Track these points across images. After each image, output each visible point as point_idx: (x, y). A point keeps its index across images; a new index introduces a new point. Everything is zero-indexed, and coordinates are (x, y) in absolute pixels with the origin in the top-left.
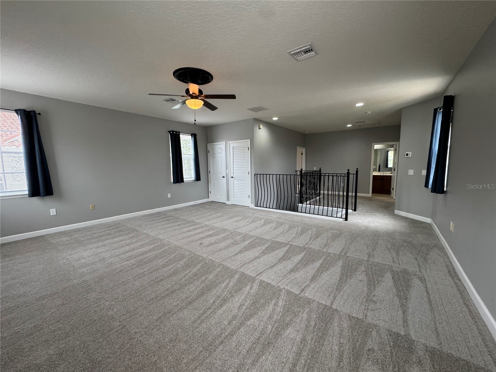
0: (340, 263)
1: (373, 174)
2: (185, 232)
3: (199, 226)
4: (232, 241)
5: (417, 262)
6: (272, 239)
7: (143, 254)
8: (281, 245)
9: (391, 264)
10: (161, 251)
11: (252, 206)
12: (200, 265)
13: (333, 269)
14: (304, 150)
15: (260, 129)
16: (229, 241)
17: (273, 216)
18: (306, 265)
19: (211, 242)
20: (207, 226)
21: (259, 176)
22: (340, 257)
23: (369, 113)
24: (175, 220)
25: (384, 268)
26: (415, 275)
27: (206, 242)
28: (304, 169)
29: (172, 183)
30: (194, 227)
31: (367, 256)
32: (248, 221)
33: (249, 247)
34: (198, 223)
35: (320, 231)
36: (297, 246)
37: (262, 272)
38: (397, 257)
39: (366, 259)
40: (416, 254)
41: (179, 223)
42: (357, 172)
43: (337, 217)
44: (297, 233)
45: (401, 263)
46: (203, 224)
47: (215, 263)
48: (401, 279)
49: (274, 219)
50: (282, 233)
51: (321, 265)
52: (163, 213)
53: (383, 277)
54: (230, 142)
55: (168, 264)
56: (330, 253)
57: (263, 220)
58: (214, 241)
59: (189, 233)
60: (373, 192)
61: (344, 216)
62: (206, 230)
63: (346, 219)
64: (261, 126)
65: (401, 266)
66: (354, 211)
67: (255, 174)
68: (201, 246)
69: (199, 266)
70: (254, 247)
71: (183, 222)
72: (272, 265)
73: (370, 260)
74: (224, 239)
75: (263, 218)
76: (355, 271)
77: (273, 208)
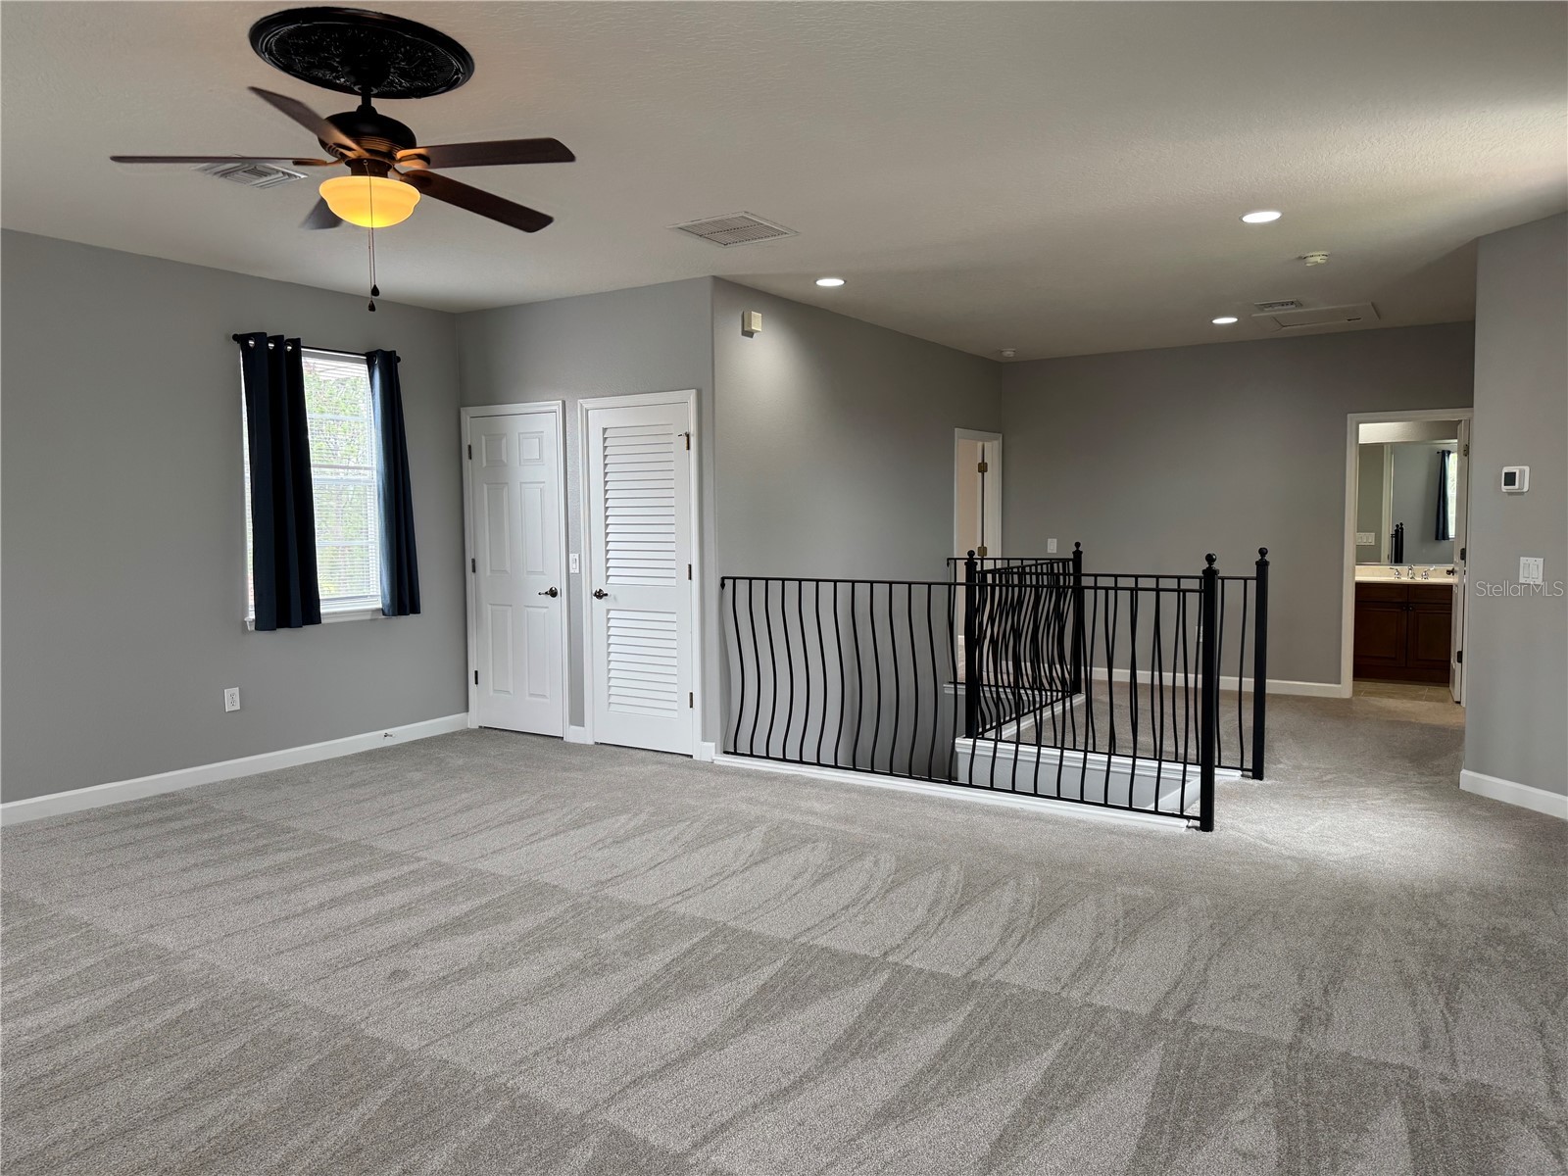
0: (1150, 1064)
1: (1359, 578)
2: (309, 911)
3: (395, 872)
4: (579, 955)
5: (1544, 1045)
6: (801, 934)
7: (49, 1044)
8: (845, 967)
9: (1412, 1060)
10: (158, 1021)
11: (708, 751)
12: (383, 1095)
13: (1109, 1096)
14: (992, 450)
15: (749, 334)
16: (557, 957)
17: (817, 806)
18: (967, 1078)
19: (456, 964)
20: (442, 870)
21: (742, 586)
22: (1151, 1028)
23: (1318, 259)
24: (261, 842)
25: (1374, 1085)
26: (1524, 1116)
27: (427, 962)
28: (994, 550)
29: (251, 628)
30: (366, 880)
31: (1292, 1022)
32: (676, 839)
33: (668, 985)
34: (393, 858)
35: (1062, 888)
36: (932, 975)
37: (723, 1127)
38: (1447, 1023)
39: (1287, 1038)
40: (1546, 1003)
41: (282, 857)
42: (1262, 566)
43: (1156, 812)
44: (936, 902)
45: (1460, 1056)
46: (419, 860)
47: (467, 1085)
48: (1455, 1139)
49: (819, 822)
50: (854, 903)
51: (1049, 1078)
52: (191, 801)
53: (1362, 1130)
54: (588, 403)
55: (195, 1099)
56: (1104, 1009)
57: (759, 832)
58: (473, 960)
59: (334, 912)
60: (1359, 673)
61: (1194, 808)
62: (434, 892)
63: (1206, 822)
64: (757, 321)
65: (1462, 1068)
66: (1254, 777)
67: (723, 579)
68: (399, 986)
69: (370, 1106)
70: (694, 988)
71: (305, 851)
72: (785, 1083)
73: (1307, 1040)
74: (535, 943)
75: (760, 820)
76: (1223, 1106)
77: (819, 764)
